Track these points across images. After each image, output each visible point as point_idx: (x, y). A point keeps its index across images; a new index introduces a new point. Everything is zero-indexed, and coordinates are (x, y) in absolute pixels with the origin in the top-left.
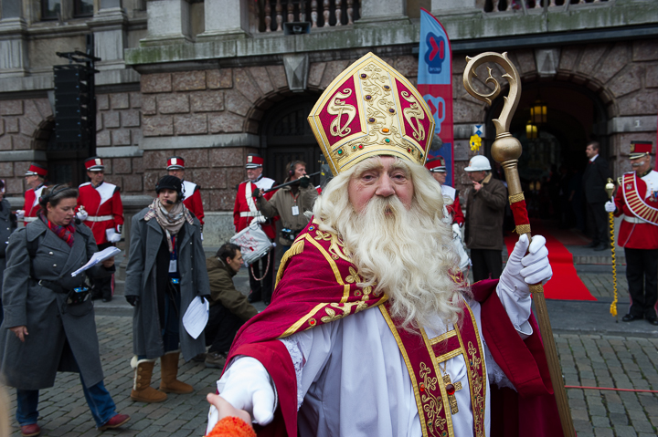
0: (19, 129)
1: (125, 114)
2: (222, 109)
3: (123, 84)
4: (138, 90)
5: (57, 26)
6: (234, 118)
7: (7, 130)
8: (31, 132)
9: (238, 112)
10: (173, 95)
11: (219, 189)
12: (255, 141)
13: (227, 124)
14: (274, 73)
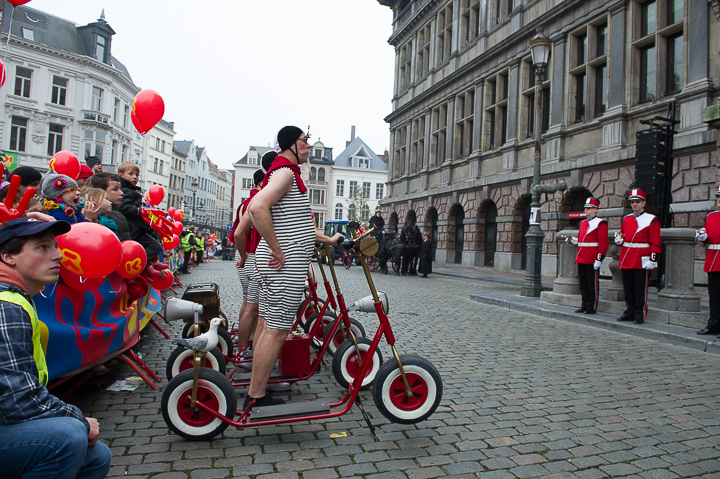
0: (614, 191)
1: (704, 172)
3: (704, 144)
5: (651, 105)
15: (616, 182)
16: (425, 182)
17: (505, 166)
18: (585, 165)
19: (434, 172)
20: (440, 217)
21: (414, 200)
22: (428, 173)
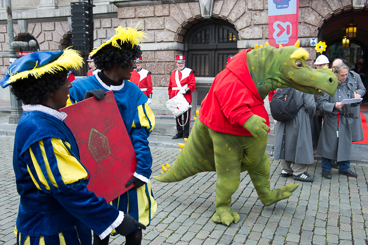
0: (52, 39)
1: (109, 31)
2: (163, 28)
3: (108, 13)
4: (116, 17)
6: (170, 33)
7: (46, 40)
8: (59, 41)
9: (172, 30)
10: (135, 19)
11: (160, 74)
12: (181, 47)
13: (166, 37)
14: (193, 7)
15: (53, 32)
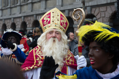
0: (105, 16)
15: (106, 12)
16: (19, 10)
17: (57, 4)
18: (93, 5)
19: (24, 5)
20: (28, 26)
21: (14, 18)
22: (21, 6)
